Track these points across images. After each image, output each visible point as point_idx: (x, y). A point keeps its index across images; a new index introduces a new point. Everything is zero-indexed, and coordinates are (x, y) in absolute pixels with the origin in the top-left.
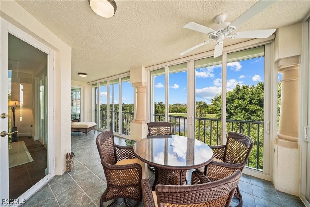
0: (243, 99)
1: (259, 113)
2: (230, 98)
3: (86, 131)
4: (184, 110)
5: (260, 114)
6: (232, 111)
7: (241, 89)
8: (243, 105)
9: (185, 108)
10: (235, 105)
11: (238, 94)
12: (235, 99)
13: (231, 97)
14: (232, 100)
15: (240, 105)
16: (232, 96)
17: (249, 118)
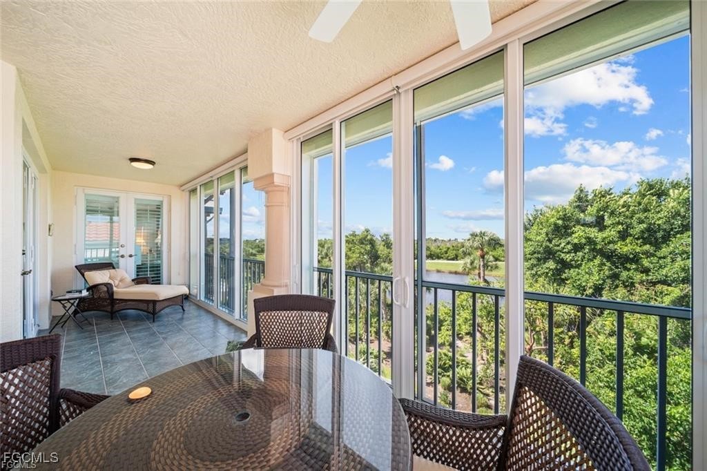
0: (599, 224)
1: (646, 263)
2: (560, 222)
3: (154, 309)
4: (446, 253)
5: (652, 266)
6: (568, 257)
7: (590, 197)
8: (599, 240)
9: (448, 248)
10: (576, 241)
11: (583, 211)
12: (574, 226)
13: (563, 219)
14: (566, 227)
15: (590, 241)
16: (565, 218)
17: (615, 277)
